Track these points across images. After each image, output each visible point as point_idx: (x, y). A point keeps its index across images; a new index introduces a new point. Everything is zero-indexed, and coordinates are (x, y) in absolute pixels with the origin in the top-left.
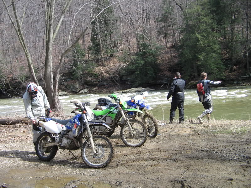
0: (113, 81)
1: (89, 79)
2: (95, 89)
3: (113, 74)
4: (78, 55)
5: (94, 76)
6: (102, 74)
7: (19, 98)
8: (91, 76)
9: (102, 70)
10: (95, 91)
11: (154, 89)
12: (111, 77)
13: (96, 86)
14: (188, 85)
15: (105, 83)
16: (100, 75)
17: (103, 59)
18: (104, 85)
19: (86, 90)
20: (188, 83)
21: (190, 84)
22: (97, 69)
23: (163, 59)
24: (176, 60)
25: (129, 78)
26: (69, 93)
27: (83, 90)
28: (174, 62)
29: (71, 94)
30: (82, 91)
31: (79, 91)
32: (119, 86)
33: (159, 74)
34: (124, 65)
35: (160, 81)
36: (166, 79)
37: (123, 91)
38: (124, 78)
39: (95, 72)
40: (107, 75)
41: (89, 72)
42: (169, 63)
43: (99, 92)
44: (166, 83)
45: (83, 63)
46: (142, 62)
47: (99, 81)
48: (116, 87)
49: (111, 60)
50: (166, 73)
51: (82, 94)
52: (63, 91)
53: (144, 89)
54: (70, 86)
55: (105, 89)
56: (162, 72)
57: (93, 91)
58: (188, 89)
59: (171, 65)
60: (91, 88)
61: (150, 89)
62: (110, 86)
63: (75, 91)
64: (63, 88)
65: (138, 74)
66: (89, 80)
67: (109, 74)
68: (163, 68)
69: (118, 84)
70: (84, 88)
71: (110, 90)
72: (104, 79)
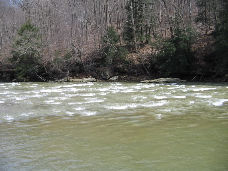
0: (144, 69)
1: (120, 65)
2: (125, 76)
3: (145, 62)
4: (110, 41)
5: (125, 63)
6: (133, 62)
7: (52, 82)
8: (122, 63)
9: (134, 56)
10: (125, 79)
11: (185, 81)
12: (142, 65)
13: (126, 74)
14: (224, 78)
15: (136, 71)
16: (131, 62)
17: (136, 46)
18: (135, 73)
19: (115, 78)
20: (225, 75)
21: (226, 77)
22: (129, 56)
23: (200, 46)
24: (213, 49)
25: (161, 67)
26: (99, 79)
27: (113, 77)
28: (211, 50)
29: (101, 81)
30: (112, 79)
31: (109, 78)
32: (150, 75)
33: (193, 64)
34: (156, 52)
35: (193, 72)
36: (200, 69)
37: (151, 81)
38: (156, 66)
39: (126, 58)
40: (138, 63)
41: (120, 59)
42: (205, 52)
43: (128, 80)
44: (200, 73)
45: (115, 48)
46: (174, 49)
47: (129, 68)
48: (146, 76)
49: (145, 47)
50: (201, 63)
51: (111, 81)
52: (93, 77)
53: (174, 80)
54: (101, 72)
55: (134, 78)
56: (197, 61)
57: (122, 79)
58: (223, 82)
59: (207, 54)
60: (121, 76)
61: (181, 80)
62: (141, 75)
63: (105, 78)
64: (95, 74)
65: (169, 62)
66: (119, 67)
67: (140, 62)
68: (198, 57)
69: (148, 73)
70: (114, 76)
71: (140, 79)
72: (135, 67)
